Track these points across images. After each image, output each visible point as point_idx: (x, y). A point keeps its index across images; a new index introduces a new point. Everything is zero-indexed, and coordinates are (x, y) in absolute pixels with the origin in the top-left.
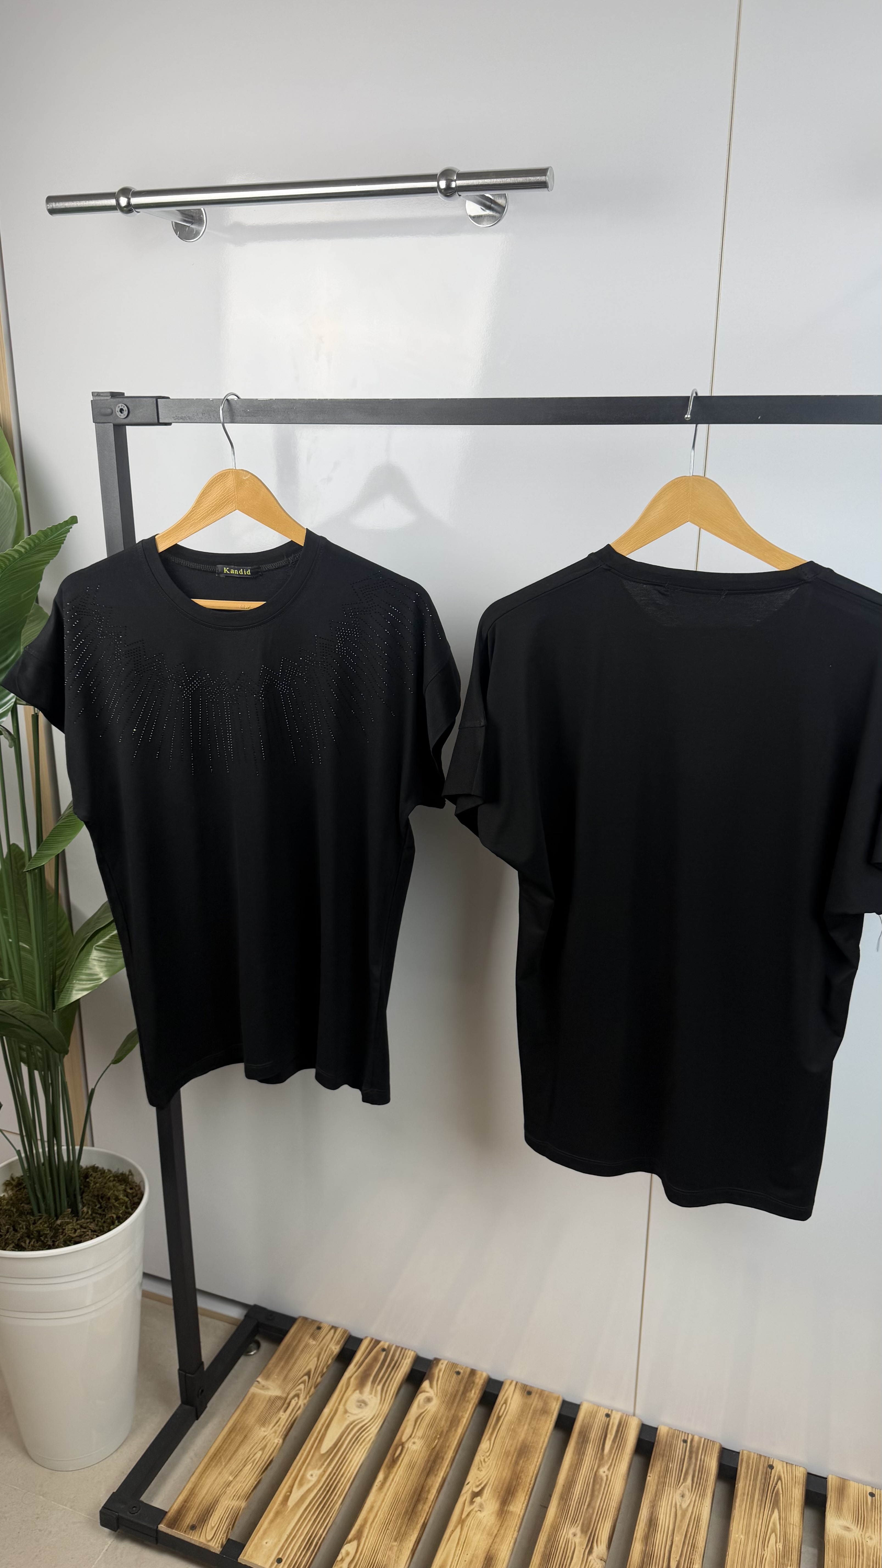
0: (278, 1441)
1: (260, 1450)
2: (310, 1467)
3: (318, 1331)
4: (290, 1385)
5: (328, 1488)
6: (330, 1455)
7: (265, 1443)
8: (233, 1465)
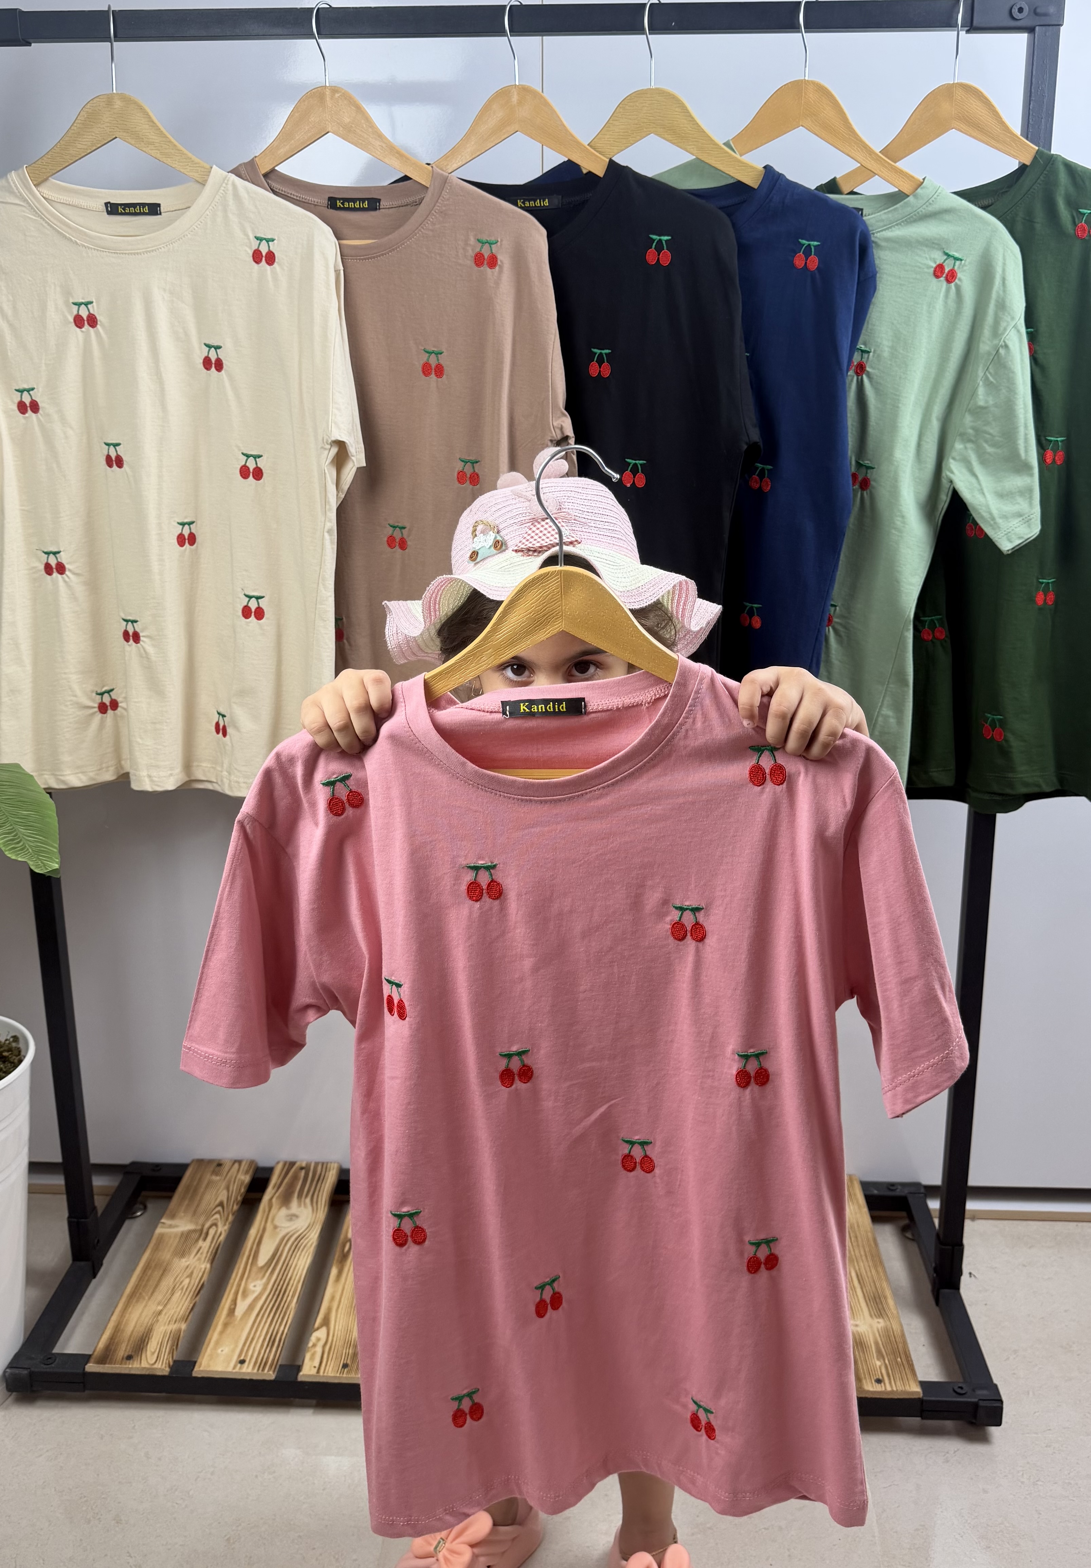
0: (206, 1266)
1: (187, 1277)
2: (250, 1280)
3: (218, 1168)
4: (202, 1219)
5: (277, 1293)
6: (270, 1265)
7: (190, 1271)
8: (159, 1296)
